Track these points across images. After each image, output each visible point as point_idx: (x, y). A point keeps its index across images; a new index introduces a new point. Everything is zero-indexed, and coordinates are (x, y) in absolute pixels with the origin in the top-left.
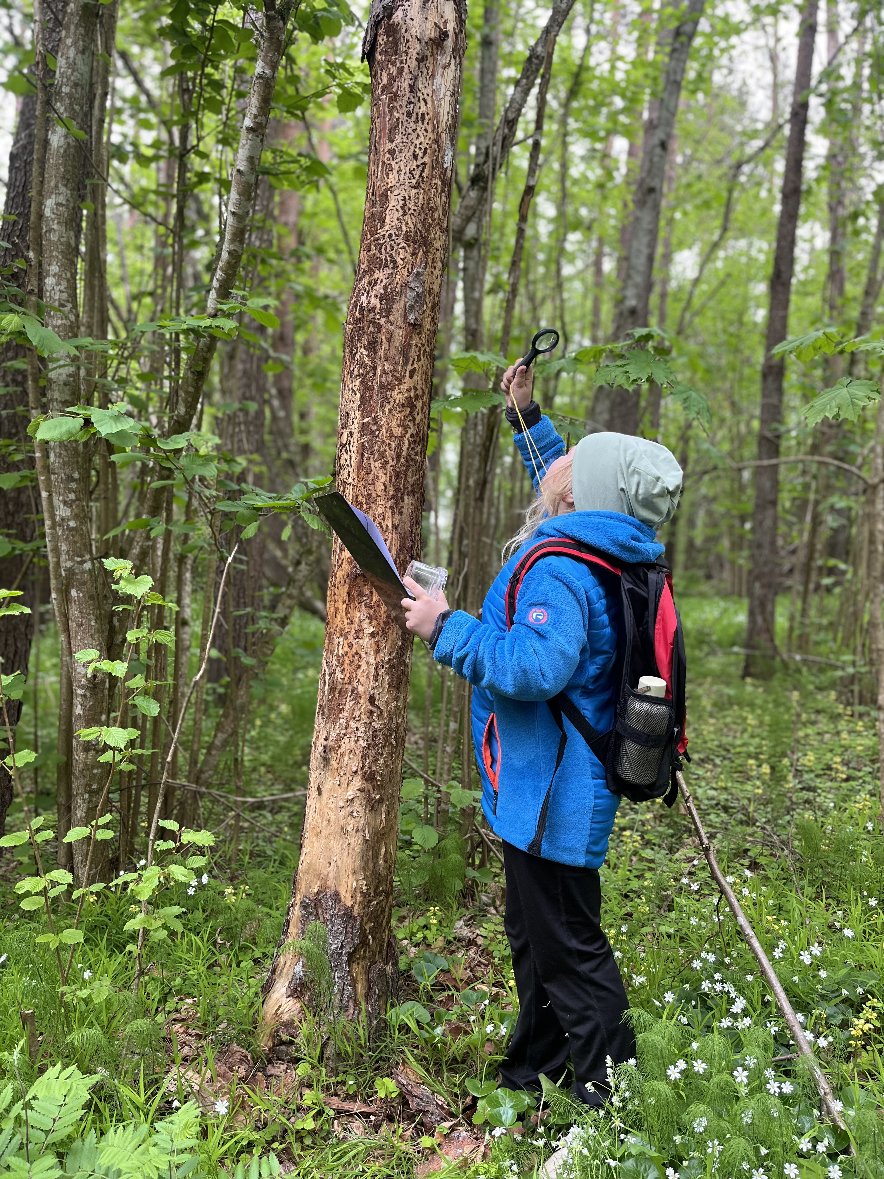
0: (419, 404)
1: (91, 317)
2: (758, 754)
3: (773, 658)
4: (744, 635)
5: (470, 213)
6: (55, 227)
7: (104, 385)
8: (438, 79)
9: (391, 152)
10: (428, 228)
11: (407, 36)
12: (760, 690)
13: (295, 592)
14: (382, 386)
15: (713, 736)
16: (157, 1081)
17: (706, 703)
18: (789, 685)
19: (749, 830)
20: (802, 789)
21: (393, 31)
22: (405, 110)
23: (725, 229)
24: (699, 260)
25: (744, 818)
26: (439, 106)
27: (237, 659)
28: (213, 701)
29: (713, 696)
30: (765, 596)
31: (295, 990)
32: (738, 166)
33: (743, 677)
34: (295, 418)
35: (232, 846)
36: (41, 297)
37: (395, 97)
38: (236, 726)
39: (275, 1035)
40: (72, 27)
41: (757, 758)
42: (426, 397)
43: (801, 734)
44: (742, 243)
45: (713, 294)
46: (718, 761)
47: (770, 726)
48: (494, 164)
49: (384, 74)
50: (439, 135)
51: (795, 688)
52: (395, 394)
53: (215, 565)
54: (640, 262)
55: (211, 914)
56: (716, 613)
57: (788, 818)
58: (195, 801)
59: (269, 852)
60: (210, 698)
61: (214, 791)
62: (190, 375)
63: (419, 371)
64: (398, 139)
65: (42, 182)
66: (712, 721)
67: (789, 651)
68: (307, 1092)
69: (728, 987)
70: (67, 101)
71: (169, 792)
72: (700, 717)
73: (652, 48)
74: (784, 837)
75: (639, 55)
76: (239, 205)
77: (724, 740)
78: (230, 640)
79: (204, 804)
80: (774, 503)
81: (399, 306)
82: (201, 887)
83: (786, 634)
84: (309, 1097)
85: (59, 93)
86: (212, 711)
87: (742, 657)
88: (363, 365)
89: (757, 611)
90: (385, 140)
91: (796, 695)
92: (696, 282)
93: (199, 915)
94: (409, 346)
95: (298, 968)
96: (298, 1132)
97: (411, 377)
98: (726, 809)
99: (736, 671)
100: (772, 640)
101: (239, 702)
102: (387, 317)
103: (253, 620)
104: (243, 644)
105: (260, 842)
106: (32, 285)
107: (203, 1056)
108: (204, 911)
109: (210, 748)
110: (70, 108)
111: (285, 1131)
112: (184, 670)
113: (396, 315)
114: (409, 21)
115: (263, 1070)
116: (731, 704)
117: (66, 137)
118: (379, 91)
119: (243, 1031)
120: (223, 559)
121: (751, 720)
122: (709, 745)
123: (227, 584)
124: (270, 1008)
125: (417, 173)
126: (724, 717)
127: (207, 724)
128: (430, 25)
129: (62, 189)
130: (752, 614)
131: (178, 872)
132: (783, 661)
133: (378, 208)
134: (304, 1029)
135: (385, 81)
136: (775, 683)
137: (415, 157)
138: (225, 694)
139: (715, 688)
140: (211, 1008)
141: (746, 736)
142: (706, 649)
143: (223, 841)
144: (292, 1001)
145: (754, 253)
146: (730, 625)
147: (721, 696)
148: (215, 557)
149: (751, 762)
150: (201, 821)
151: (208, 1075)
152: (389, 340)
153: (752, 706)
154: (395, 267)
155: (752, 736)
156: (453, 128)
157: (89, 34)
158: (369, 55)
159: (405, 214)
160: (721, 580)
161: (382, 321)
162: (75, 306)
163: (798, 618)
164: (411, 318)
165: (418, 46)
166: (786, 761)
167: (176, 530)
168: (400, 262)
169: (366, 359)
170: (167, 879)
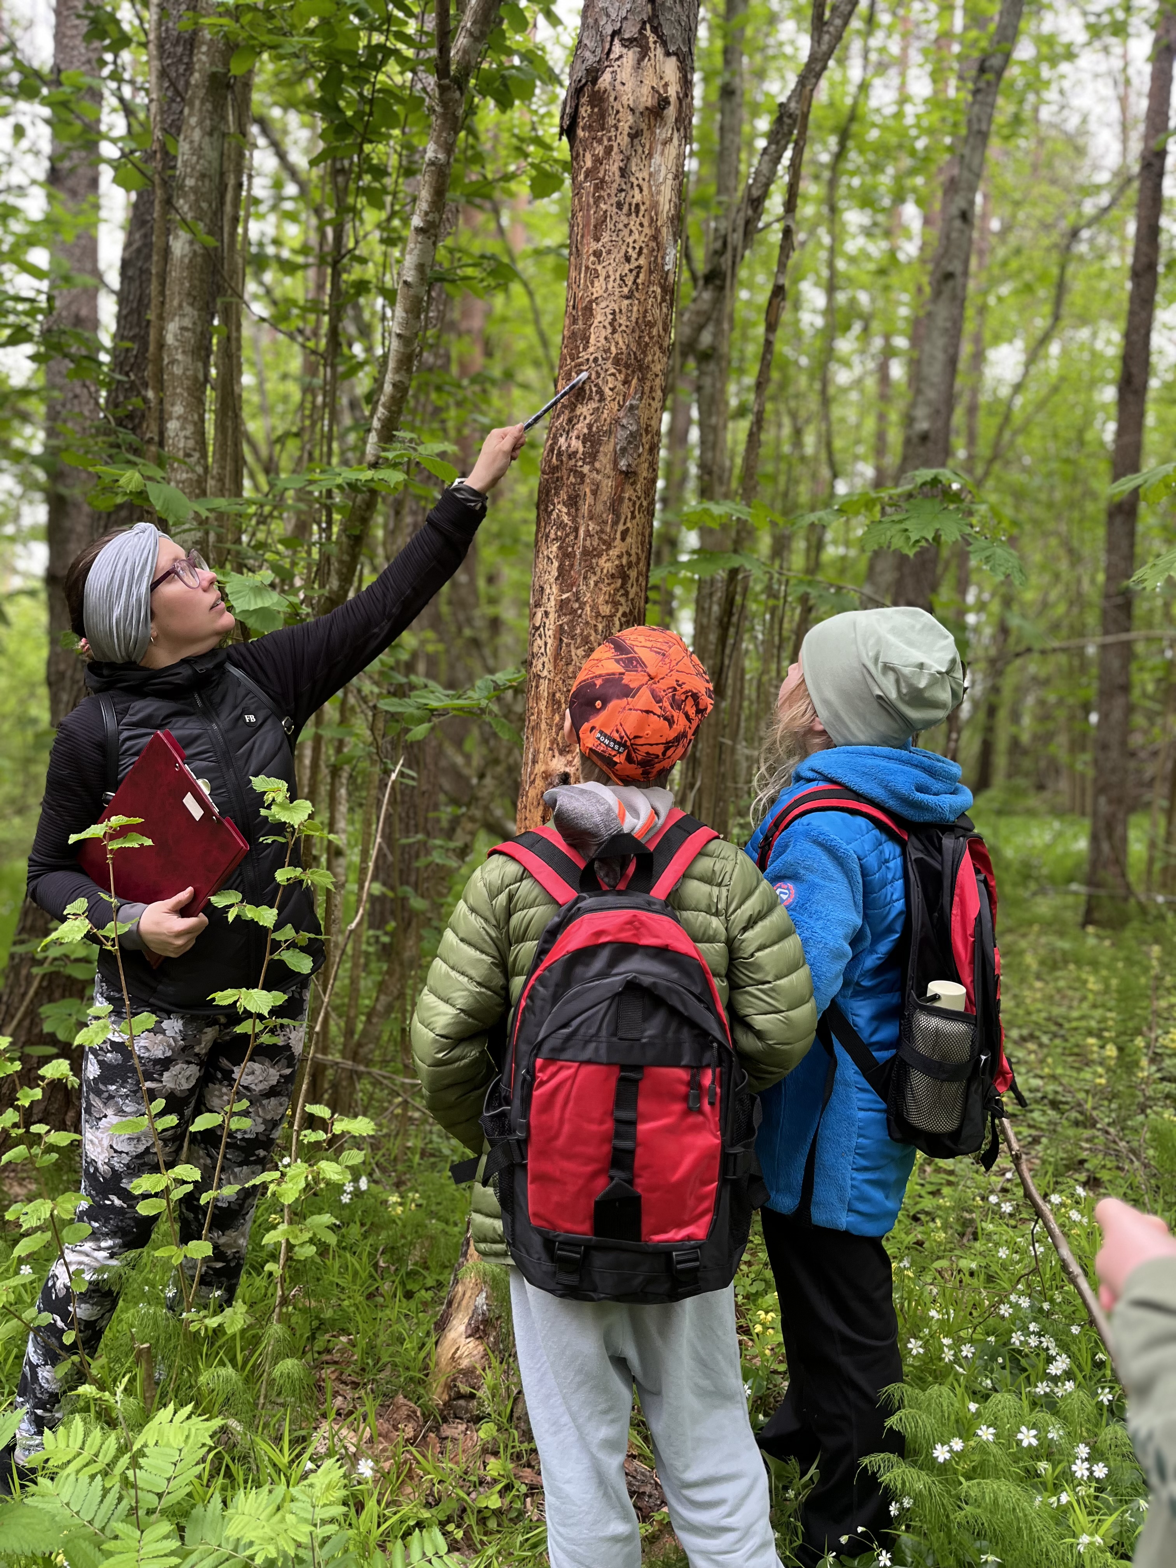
0: (633, 574)
1: (223, 468)
2: (1101, 1030)
3: (1126, 899)
4: (1086, 867)
5: (702, 320)
6: (179, 357)
7: (238, 553)
8: (657, 159)
9: (597, 254)
10: (644, 348)
11: (617, 105)
12: (1107, 943)
13: (478, 813)
14: (585, 552)
15: (1039, 1006)
16: (304, 1439)
17: (1031, 960)
18: (1146, 936)
19: (1087, 1133)
20: (1163, 1079)
21: (599, 99)
22: (614, 200)
23: (1057, 317)
24: (1022, 358)
25: (1080, 1118)
26: (659, 193)
27: (404, 899)
28: (376, 953)
29: (1042, 952)
30: (1114, 815)
31: (477, 1329)
32: (1074, 234)
33: (1084, 925)
34: (481, 583)
35: (398, 1142)
36: (161, 444)
37: (601, 185)
38: (403, 987)
39: (451, 1386)
40: (197, 103)
41: (1099, 1037)
42: (642, 565)
43: (1163, 1003)
44: (1084, 334)
45: (1041, 405)
46: (1045, 1039)
47: (1119, 991)
48: (734, 257)
49: (588, 156)
50: (658, 230)
51: (1157, 941)
52: (602, 561)
53: (376, 779)
54: (935, 371)
55: (372, 1228)
56: (1047, 837)
57: (1141, 1118)
58: (352, 1084)
59: (446, 1151)
60: (371, 949)
61: (375, 1070)
62: (344, 539)
63: (633, 531)
64: (606, 237)
65: (163, 303)
66: (1038, 985)
67: (1149, 890)
68: (493, 1462)
69: (1048, 1342)
70: (192, 197)
71: (318, 1070)
72: (1022, 980)
73: (953, 82)
74: (1135, 1144)
75: (936, 92)
76: (406, 324)
77: (1056, 1011)
78: (396, 875)
79: (363, 1086)
80: (1126, 688)
81: (607, 449)
82: (357, 1194)
83: (1143, 866)
84: (495, 1467)
85: (181, 187)
86: (373, 966)
87: (1083, 899)
88: (561, 526)
89: (1103, 835)
90: (589, 239)
91: (1156, 950)
92: (1018, 388)
93: (355, 1230)
94: (621, 500)
95: (481, 1300)
96: (480, 1511)
97: (623, 539)
98: (1055, 1105)
99: (1073, 917)
100: (1123, 875)
101: (407, 955)
102: (592, 463)
103: (425, 848)
104: (413, 878)
105: (435, 1138)
106: (152, 433)
107: (361, 1410)
108: (362, 1225)
109: (371, 1014)
110: (195, 206)
111: (464, 1510)
112: (337, 913)
113: (604, 461)
114: (619, 87)
115: (437, 1429)
116: (1066, 962)
117: (191, 243)
118: (581, 177)
119: (411, 1379)
120: (387, 772)
121: (1093, 984)
122: (1034, 1017)
123: (393, 802)
124: (445, 1351)
125: (630, 280)
126: (1056, 979)
127: (366, 983)
128: (645, 90)
129: (188, 309)
130: (1095, 839)
131: (330, 1170)
132: (1139, 903)
133: (580, 325)
134: (489, 1378)
135: (589, 164)
136: (1128, 934)
137: (628, 259)
138: (391, 944)
139: (1043, 940)
140: (371, 1350)
141: (1085, 1005)
142: (1033, 886)
143: (387, 1135)
144: (472, 1343)
145: (1099, 345)
146: (1066, 854)
147: (1053, 950)
148: (377, 769)
149: (1091, 1041)
150: (359, 1109)
151: (367, 1434)
152: (595, 493)
153: (1095, 965)
154: (602, 399)
155: (1094, 1006)
156: (678, 220)
157: (219, 111)
158: (569, 130)
159: (614, 331)
160: (1057, 792)
161: (586, 469)
162: (204, 455)
163: (1161, 844)
164: (623, 464)
165: (630, 118)
166: (1139, 1042)
167: (327, 733)
168: (607, 392)
169: (566, 519)
170: (316, 1181)
